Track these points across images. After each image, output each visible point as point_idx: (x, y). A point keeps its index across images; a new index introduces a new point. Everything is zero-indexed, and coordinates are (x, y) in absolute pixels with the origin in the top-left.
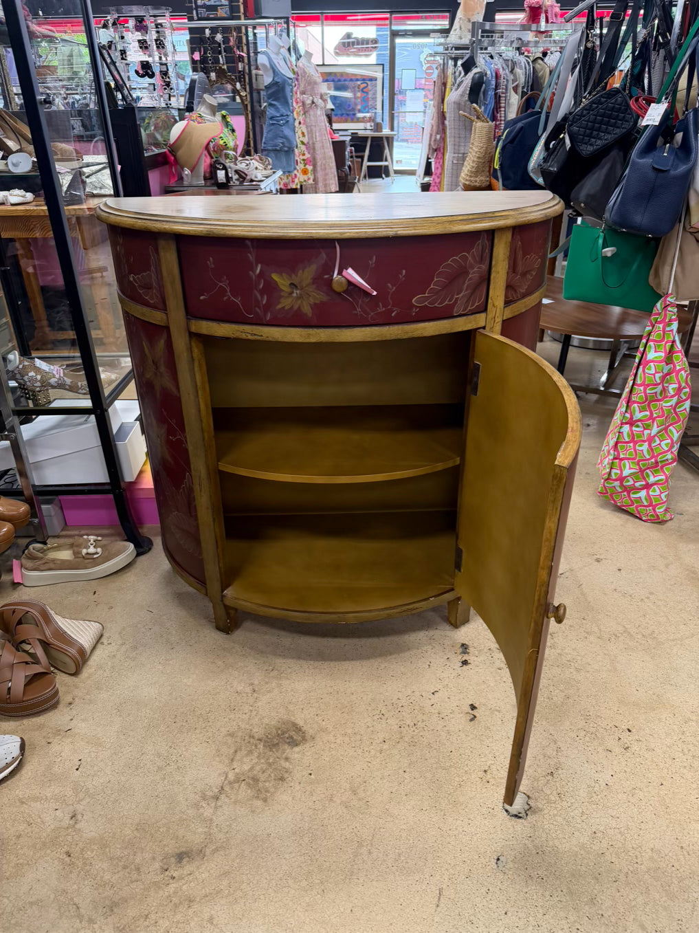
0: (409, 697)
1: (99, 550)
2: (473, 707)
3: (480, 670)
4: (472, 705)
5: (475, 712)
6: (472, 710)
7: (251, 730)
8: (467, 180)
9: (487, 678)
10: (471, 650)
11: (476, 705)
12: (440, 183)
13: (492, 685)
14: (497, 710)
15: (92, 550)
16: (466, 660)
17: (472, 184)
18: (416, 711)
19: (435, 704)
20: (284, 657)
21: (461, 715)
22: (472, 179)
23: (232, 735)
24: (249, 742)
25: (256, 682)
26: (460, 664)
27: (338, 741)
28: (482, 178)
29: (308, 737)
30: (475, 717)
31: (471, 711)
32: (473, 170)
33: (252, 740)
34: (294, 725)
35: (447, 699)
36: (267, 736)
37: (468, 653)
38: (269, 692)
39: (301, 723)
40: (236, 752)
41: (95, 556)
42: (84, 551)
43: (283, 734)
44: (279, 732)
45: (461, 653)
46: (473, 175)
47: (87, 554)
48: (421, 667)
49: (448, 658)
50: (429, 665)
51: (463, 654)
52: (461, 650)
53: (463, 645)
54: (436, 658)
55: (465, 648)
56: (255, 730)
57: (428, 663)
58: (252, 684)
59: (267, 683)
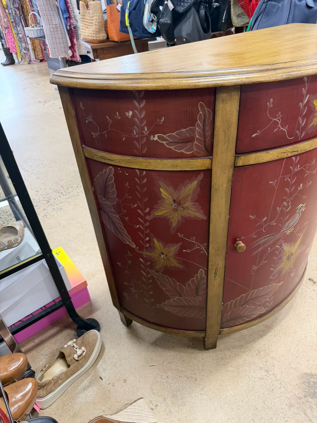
1: (83, 348)
7: (295, 395)
8: (94, 37)
12: (15, 46)
15: (79, 352)
17: (98, 39)
20: (254, 340)
22: (97, 35)
23: (291, 406)
24: (303, 403)
25: (262, 366)
28: (102, 34)
32: (97, 30)
33: (303, 400)
34: (307, 374)
36: (305, 391)
38: (274, 366)
39: (308, 371)
40: (305, 414)
41: (84, 354)
42: (76, 356)
43: (310, 384)
44: (306, 384)
46: (97, 33)
47: (79, 356)
48: (310, 302)
49: (313, 290)
50: (312, 299)
51: (316, 284)
52: (312, 282)
53: (309, 279)
54: (310, 293)
55: (312, 280)
56: (297, 393)
57: (310, 298)
58: (261, 368)
59: (266, 362)
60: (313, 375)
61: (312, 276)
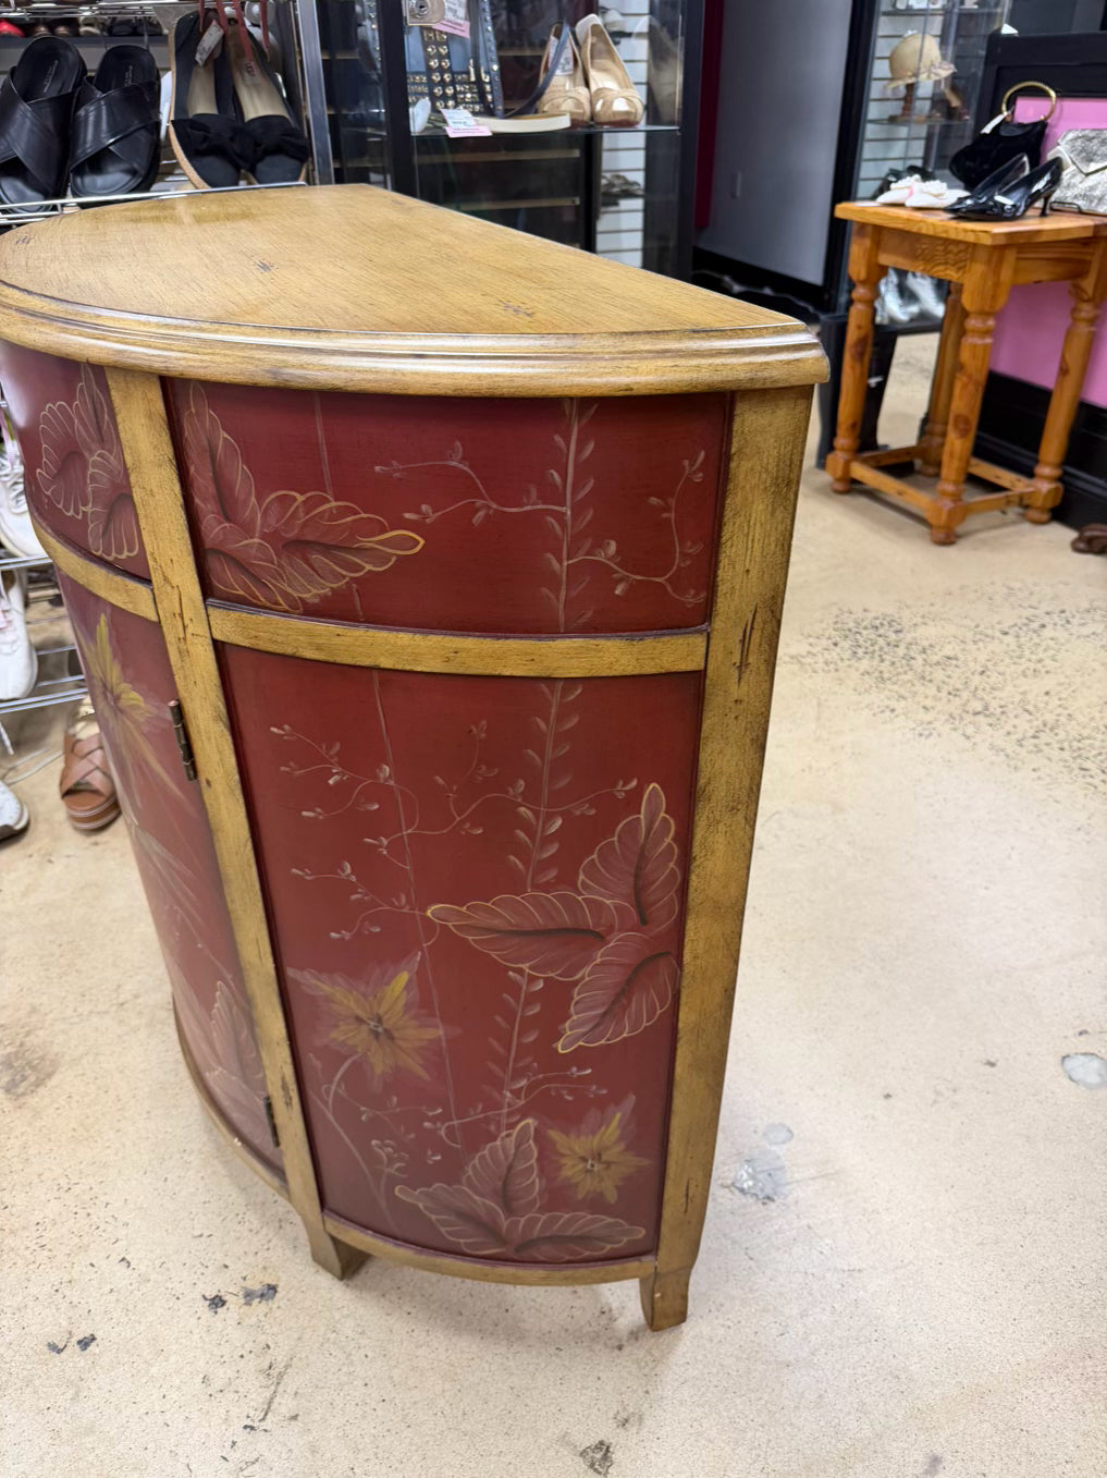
0: (110, 1220)
2: (85, 1344)
3: (196, 1337)
4: (93, 1339)
5: (73, 1348)
6: (79, 1342)
9: (173, 1359)
10: (259, 1307)
11: (92, 1347)
13: (153, 1371)
14: (77, 1394)
16: (224, 1303)
18: (77, 1240)
19: (94, 1269)
21: (64, 1323)
23: (34, 1010)
25: (140, 1000)
26: (211, 1294)
27: (12, 1141)
29: (22, 1100)
30: (60, 1351)
31: (74, 1340)
34: (49, 1076)
35: (109, 1287)
37: (248, 1303)
38: (121, 1022)
44: (36, 1062)
45: (245, 1288)
48: (196, 1221)
49: (226, 1267)
50: (201, 1236)
51: (241, 1294)
52: (257, 1287)
53: (273, 1289)
54: (223, 1244)
55: (262, 1296)
56: (41, 1033)
57: (206, 1233)
58: (137, 997)
59: (140, 1013)
60: (38, 1086)
61: (279, 1307)
